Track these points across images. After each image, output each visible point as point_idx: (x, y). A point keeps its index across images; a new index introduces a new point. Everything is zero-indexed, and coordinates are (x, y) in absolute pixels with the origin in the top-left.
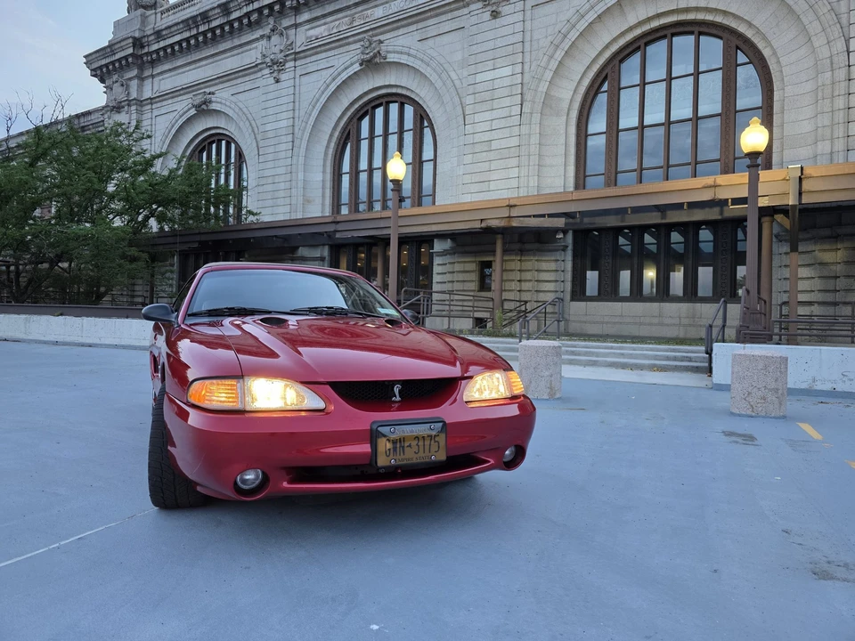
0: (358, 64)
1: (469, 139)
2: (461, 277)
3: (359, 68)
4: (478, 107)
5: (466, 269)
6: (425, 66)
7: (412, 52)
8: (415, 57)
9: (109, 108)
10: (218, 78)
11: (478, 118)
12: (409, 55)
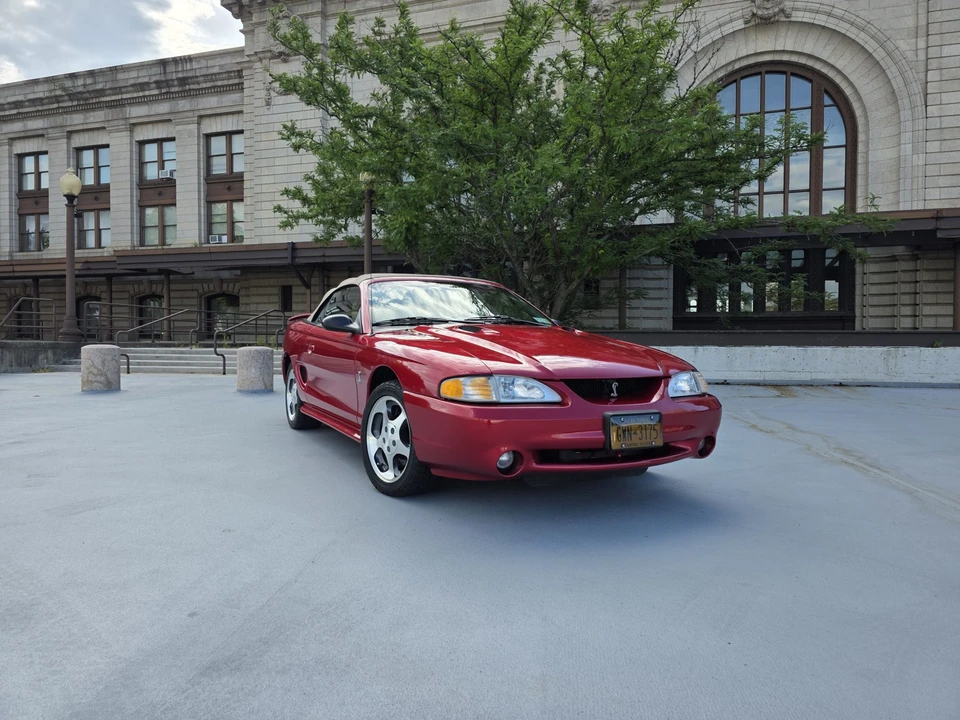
0: (741, 21)
1: (933, 123)
2: (931, 287)
3: (743, 26)
4: (947, 86)
5: (940, 278)
6: (855, 30)
7: (836, 11)
8: (841, 19)
9: (269, 55)
10: (484, 24)
11: (946, 98)
12: (829, 15)
